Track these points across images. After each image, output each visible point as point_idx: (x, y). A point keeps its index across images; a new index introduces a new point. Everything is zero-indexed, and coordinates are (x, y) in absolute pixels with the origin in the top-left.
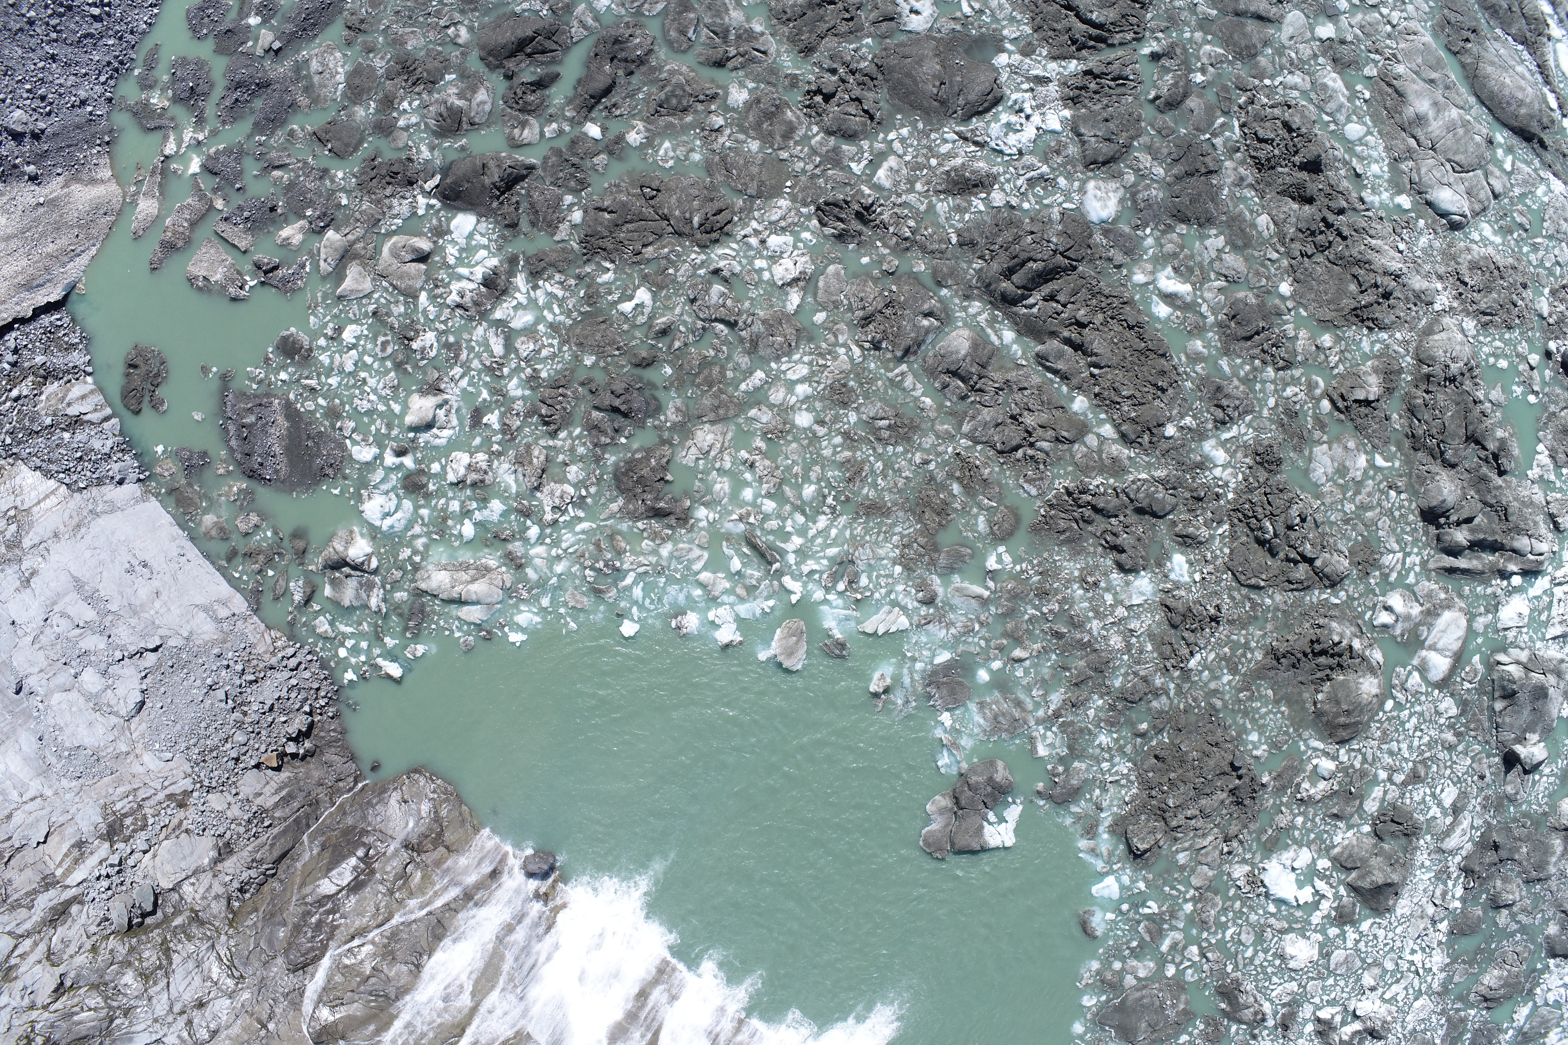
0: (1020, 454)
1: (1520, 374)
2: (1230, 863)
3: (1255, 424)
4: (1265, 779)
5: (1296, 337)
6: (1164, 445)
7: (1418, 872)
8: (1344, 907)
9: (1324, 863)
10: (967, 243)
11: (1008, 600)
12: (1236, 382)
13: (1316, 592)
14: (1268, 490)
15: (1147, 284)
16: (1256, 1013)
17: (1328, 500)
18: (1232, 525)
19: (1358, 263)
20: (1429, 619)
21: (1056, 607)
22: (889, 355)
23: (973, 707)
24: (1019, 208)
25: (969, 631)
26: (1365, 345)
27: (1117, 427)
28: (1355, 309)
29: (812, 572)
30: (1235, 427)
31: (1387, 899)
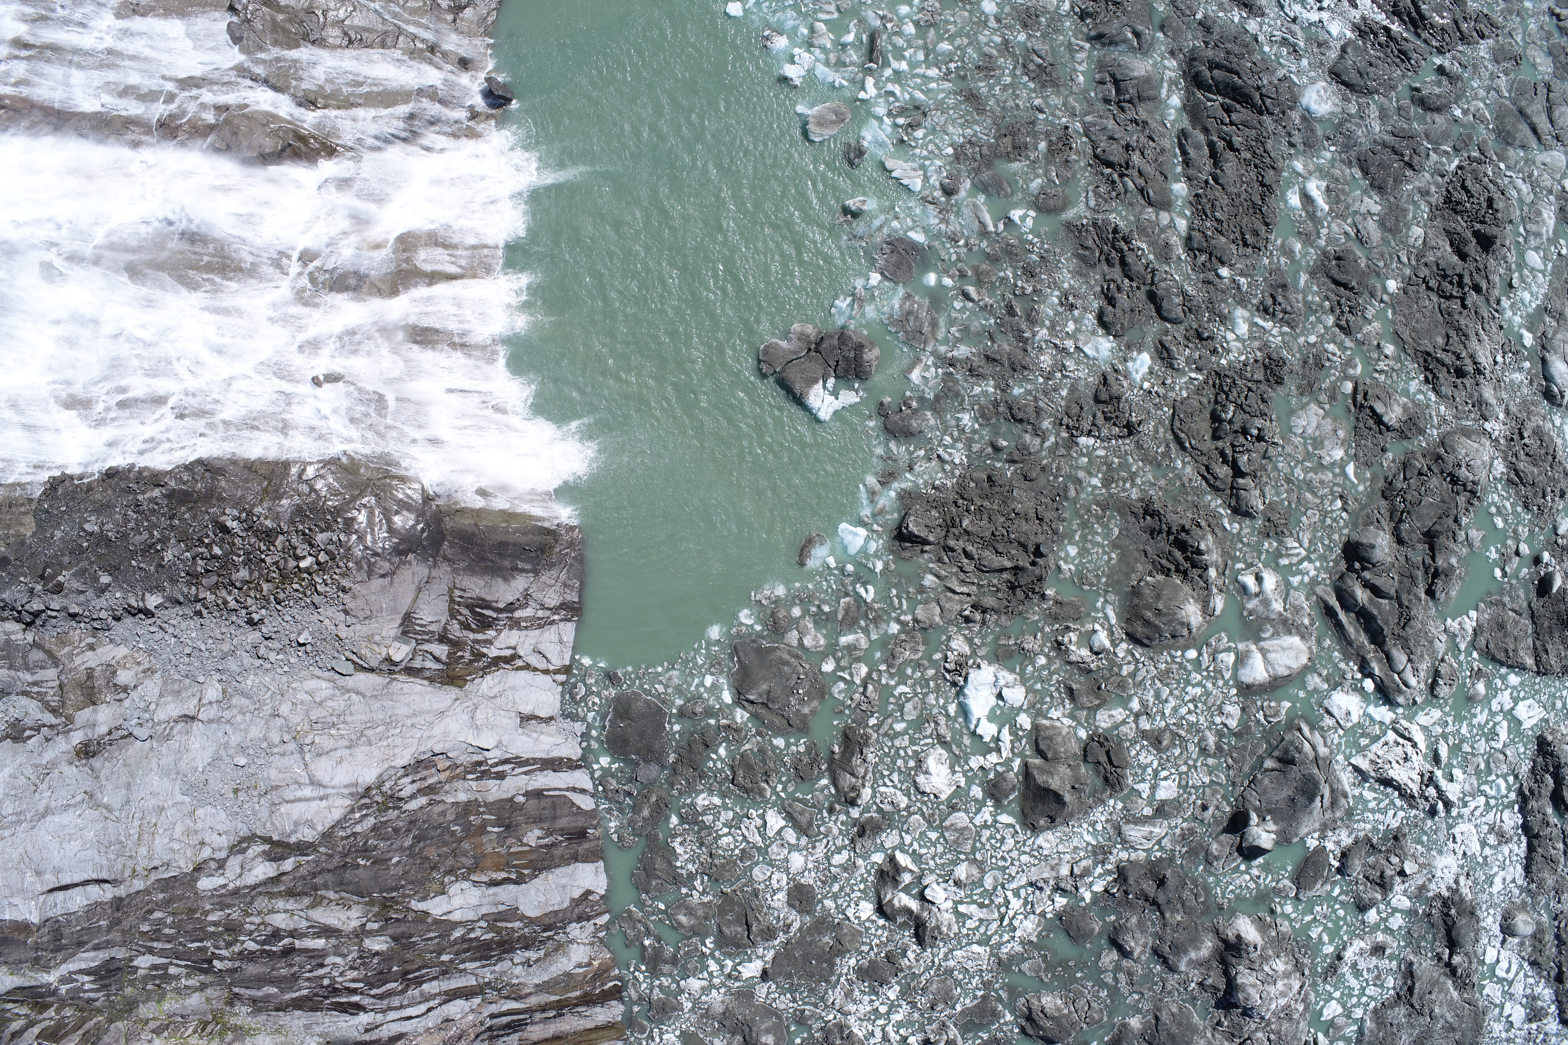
0: (1109, 171)
1: (1505, 546)
2: (960, 629)
3: (1287, 338)
4: (1050, 592)
5: (1370, 322)
6: (1211, 276)
7: (1085, 826)
8: (1004, 779)
9: (1025, 721)
10: (1206, 26)
11: (1002, 249)
12: (1300, 297)
13: (1219, 501)
14: (1254, 387)
15: (1299, 174)
16: (853, 788)
17: (1289, 449)
18: (1206, 382)
19: (1458, 330)
20: (1281, 628)
21: (1029, 290)
22: (1085, 30)
23: (901, 291)
24: (1261, 48)
25: (953, 239)
26: (1414, 386)
27: (1191, 228)
28: (1428, 354)
29: (892, 94)
30: (1271, 323)
31: (1042, 815)
